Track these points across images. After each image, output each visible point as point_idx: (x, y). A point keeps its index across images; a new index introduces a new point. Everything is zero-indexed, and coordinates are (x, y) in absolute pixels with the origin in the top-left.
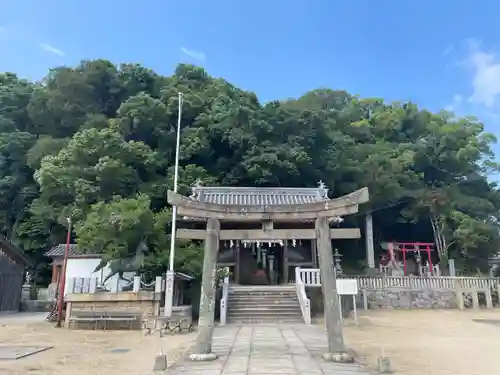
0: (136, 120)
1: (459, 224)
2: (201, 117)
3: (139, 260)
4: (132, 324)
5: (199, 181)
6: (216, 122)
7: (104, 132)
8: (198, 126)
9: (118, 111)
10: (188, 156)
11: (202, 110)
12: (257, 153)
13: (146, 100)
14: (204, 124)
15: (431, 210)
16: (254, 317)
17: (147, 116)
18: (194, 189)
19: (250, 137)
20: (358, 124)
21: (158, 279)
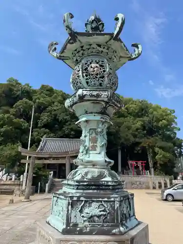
0: (22, 109)
1: (158, 154)
2: (49, 108)
5: (45, 136)
6: (55, 110)
7: (6, 116)
8: (47, 113)
9: (14, 106)
10: (42, 125)
11: (50, 105)
12: (70, 125)
13: (26, 102)
14: (50, 111)
15: (147, 147)
17: (26, 108)
18: (42, 139)
19: (68, 117)
21: (22, 176)
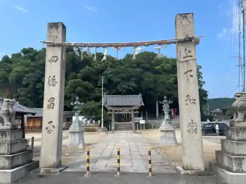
2: (105, 72)
3: (93, 116)
4: (94, 131)
6: (109, 74)
8: (103, 76)
13: (88, 68)
16: (121, 129)
20: (156, 68)
21: (99, 121)
